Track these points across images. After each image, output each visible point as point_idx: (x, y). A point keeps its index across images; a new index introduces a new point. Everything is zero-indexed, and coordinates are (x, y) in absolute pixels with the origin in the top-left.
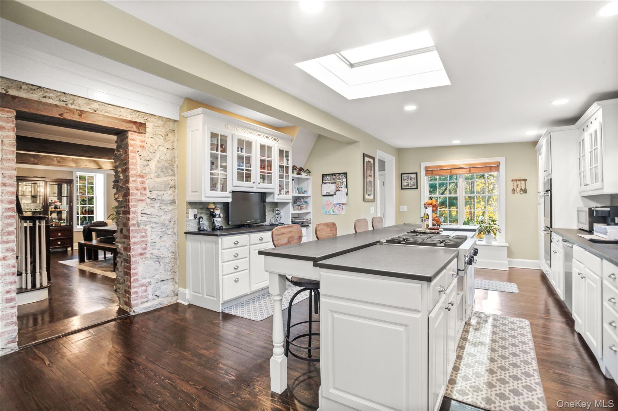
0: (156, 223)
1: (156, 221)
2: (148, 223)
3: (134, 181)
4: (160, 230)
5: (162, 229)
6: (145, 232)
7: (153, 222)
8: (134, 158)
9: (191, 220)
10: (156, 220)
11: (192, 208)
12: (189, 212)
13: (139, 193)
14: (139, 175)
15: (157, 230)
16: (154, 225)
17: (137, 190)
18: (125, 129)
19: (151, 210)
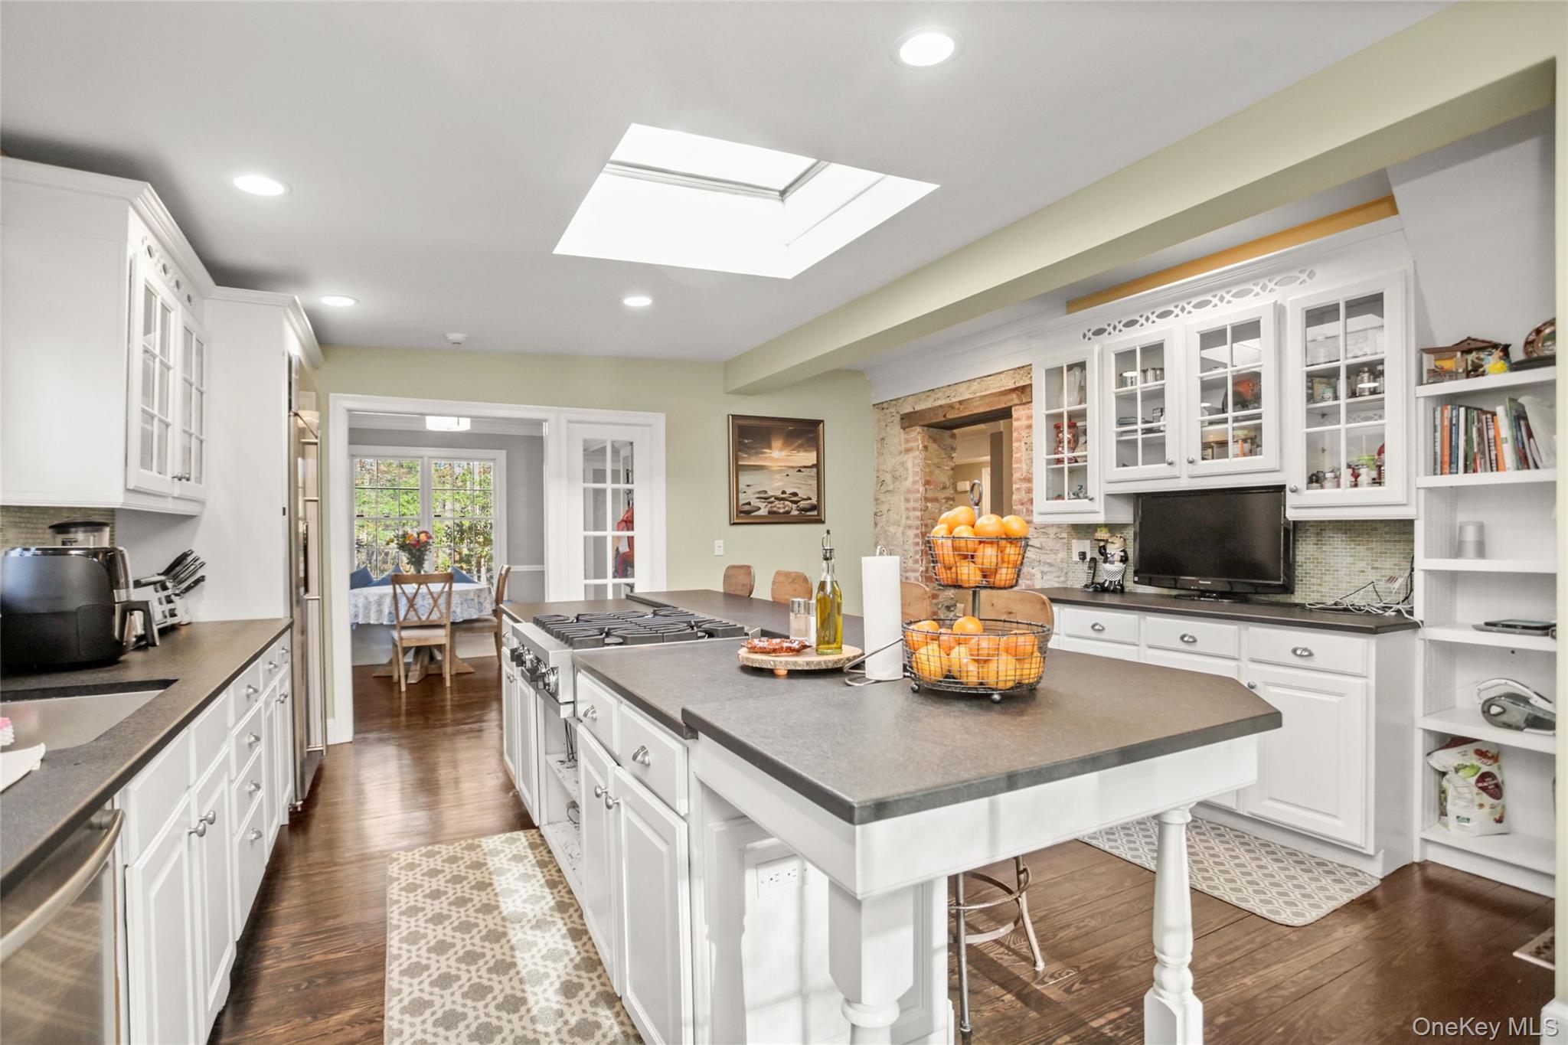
0: (1051, 565)
1: (1049, 561)
2: (1036, 564)
3: (1018, 489)
4: (1056, 579)
5: (1059, 577)
6: (1031, 579)
7: (1044, 563)
8: (1019, 449)
9: (1076, 563)
10: (1050, 558)
11: (1078, 539)
12: (1073, 545)
13: (1025, 511)
14: (1024, 478)
15: (1051, 578)
16: (1046, 569)
17: (1022, 504)
18: (1003, 406)
19: (1040, 540)
